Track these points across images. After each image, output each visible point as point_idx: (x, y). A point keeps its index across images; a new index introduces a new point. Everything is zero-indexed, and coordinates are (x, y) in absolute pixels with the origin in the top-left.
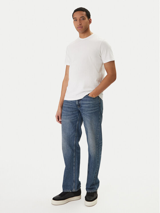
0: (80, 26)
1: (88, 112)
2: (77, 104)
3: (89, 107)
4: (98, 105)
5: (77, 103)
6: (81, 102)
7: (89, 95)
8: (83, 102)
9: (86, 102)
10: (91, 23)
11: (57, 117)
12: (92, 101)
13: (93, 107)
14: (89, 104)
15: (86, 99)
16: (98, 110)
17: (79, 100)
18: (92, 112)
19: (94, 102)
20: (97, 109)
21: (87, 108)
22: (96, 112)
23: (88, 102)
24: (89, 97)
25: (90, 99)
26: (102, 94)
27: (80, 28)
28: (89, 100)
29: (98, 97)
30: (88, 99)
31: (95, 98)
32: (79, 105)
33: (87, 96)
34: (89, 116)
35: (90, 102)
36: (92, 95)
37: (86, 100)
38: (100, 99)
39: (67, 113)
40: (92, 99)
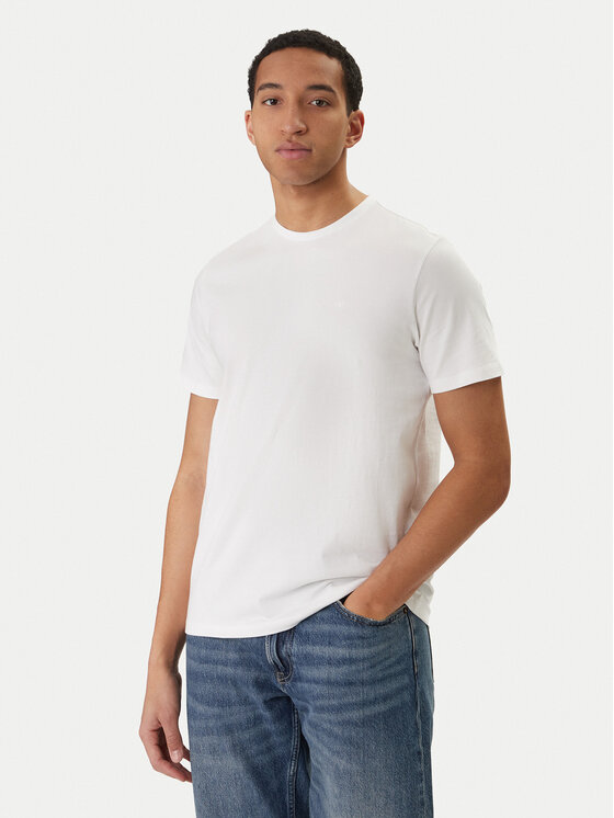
0: (294, 138)
1: (347, 715)
2: (270, 660)
3: (350, 684)
4: (403, 666)
5: (270, 655)
6: (294, 648)
7: (350, 606)
8: (309, 648)
9: (327, 651)
10: (357, 139)
11: (153, 741)
12: (370, 646)
13: (374, 682)
14: (351, 661)
15: (326, 628)
16: (407, 697)
17: (280, 638)
18: (368, 711)
19: (382, 647)
20: (400, 691)
21: (336, 691)
22: (393, 712)
23: (342, 652)
24: (347, 618)
25: (353, 630)
26: (430, 591)
27: (295, 155)
28: (349, 638)
29: (406, 610)
30: (344, 629)
31: (384, 624)
32: (284, 666)
33: (334, 611)
34: (349, 741)
35: (355, 653)
36: (368, 605)
37: (330, 640)
38: (414, 625)
39: (220, 717)
40: (367, 631)
